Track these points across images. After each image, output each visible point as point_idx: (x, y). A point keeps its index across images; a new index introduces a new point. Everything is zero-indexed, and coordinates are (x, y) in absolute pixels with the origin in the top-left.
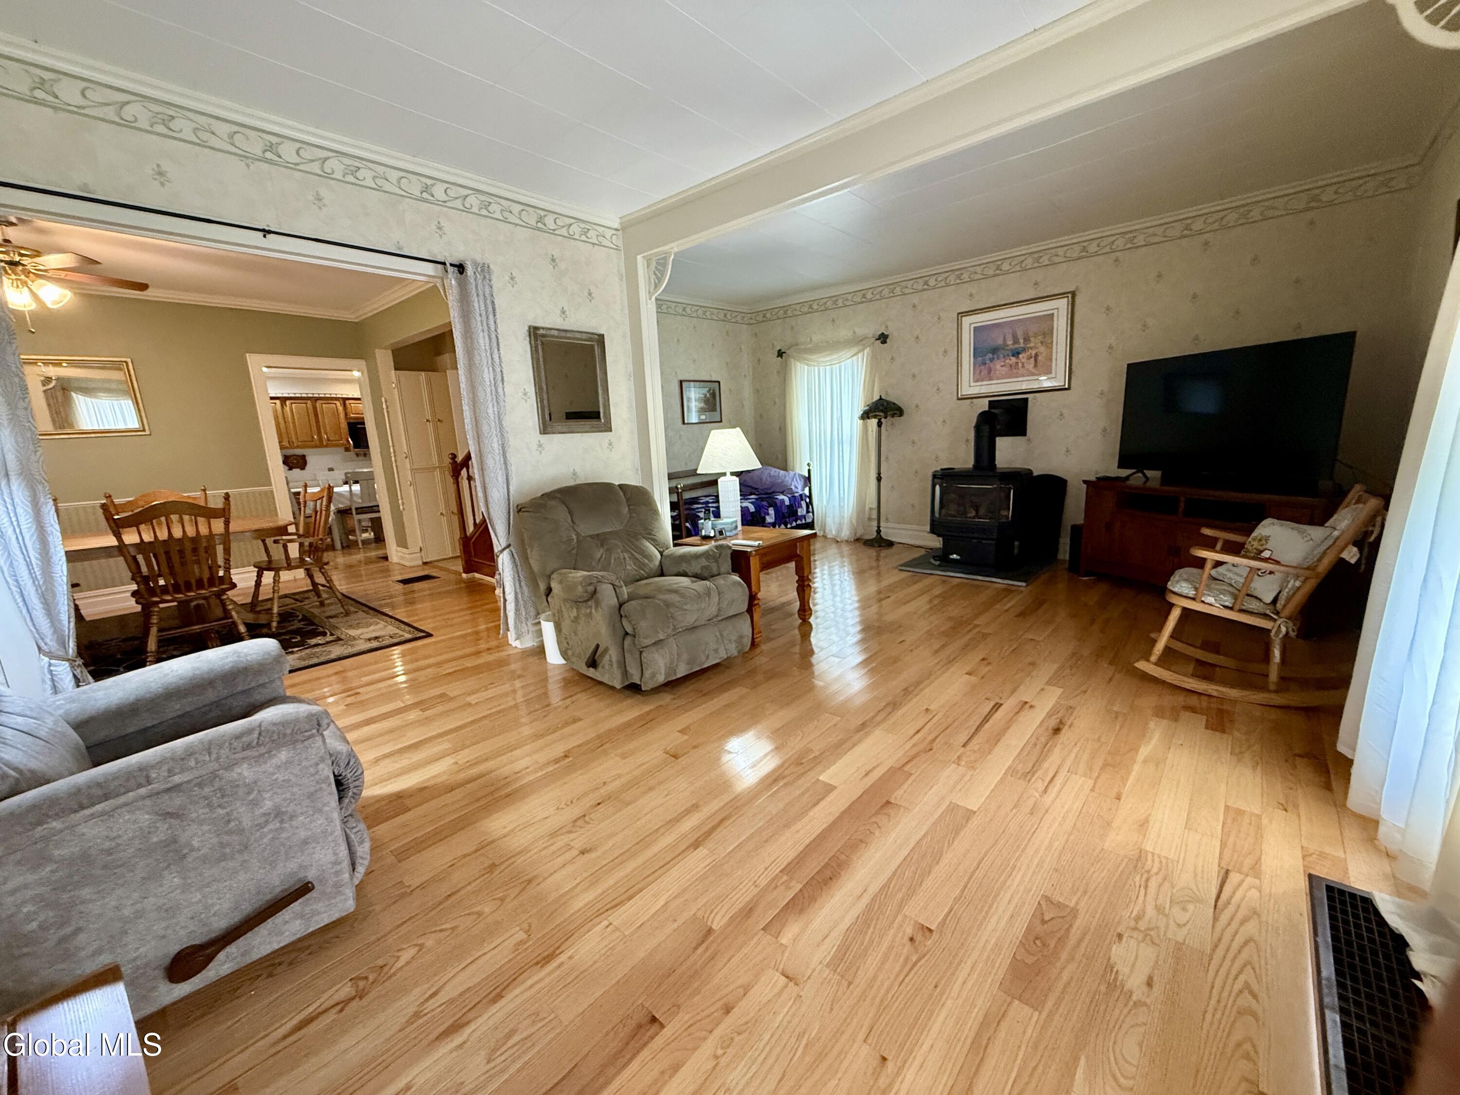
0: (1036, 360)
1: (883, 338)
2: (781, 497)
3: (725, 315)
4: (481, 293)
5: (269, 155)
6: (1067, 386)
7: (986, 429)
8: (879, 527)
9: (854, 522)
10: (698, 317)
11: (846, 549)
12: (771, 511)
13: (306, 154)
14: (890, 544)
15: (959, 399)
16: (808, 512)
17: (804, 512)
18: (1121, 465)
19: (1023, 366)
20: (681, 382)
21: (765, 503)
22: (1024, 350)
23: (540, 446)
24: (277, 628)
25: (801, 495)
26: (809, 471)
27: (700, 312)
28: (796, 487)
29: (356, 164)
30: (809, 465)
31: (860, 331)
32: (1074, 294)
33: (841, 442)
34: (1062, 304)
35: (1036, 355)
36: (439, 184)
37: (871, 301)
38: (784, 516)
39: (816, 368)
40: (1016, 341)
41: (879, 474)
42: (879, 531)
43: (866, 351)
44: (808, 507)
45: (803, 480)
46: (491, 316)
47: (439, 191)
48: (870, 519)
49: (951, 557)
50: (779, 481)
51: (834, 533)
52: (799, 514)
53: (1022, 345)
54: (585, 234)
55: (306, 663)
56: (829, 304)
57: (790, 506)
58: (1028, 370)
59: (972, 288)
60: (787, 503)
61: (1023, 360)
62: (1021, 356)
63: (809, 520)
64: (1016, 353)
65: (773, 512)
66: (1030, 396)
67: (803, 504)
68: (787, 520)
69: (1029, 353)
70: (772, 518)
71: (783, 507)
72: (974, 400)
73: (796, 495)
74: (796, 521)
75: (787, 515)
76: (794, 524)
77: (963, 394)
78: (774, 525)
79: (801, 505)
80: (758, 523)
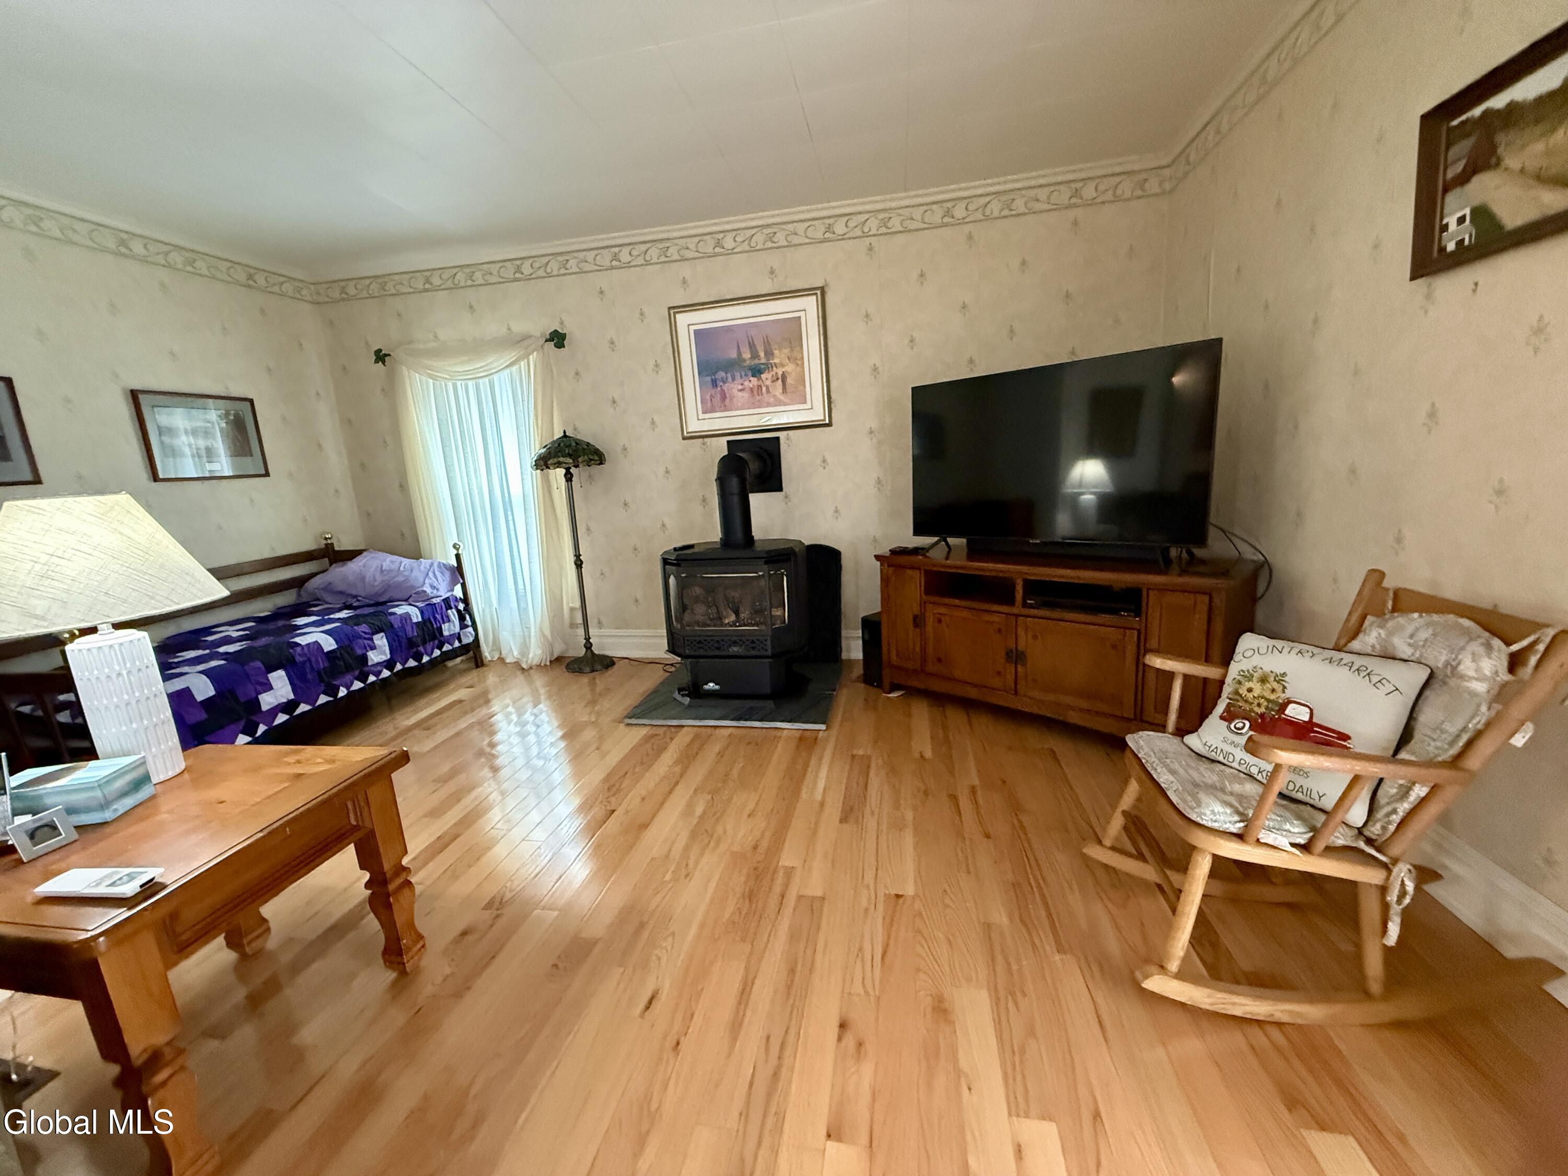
1: (558, 339)
2: (399, 611)
3: (251, 277)
6: (827, 422)
7: (734, 482)
8: (588, 639)
9: (548, 633)
11: (538, 679)
12: (381, 640)
14: (608, 663)
15: (684, 438)
16: (463, 626)
17: (457, 629)
18: (919, 530)
19: (768, 391)
20: (133, 394)
21: (364, 628)
22: (767, 367)
25: (446, 601)
26: (458, 557)
27: (176, 257)
28: (433, 587)
30: (455, 546)
31: (519, 327)
32: (823, 290)
33: (508, 505)
34: (810, 304)
35: (784, 378)
37: (529, 278)
38: (411, 643)
39: (450, 384)
40: (755, 355)
41: (578, 556)
42: (588, 646)
43: (531, 359)
44: (462, 618)
45: (448, 574)
48: (573, 625)
49: (706, 687)
50: (401, 579)
51: (516, 653)
52: (446, 633)
53: (763, 361)
56: (461, 277)
57: (426, 623)
58: (775, 397)
59: (685, 270)
60: (416, 616)
61: (768, 383)
62: (763, 376)
63: (468, 639)
64: (757, 372)
65: (385, 640)
66: (782, 435)
67: (453, 614)
68: (421, 649)
69: (774, 373)
70: (386, 655)
71: (409, 628)
72: (706, 440)
73: (434, 601)
74: (440, 648)
75: (419, 639)
76: (437, 653)
77: (690, 430)
78: (389, 664)
79: (448, 617)
80: (348, 669)
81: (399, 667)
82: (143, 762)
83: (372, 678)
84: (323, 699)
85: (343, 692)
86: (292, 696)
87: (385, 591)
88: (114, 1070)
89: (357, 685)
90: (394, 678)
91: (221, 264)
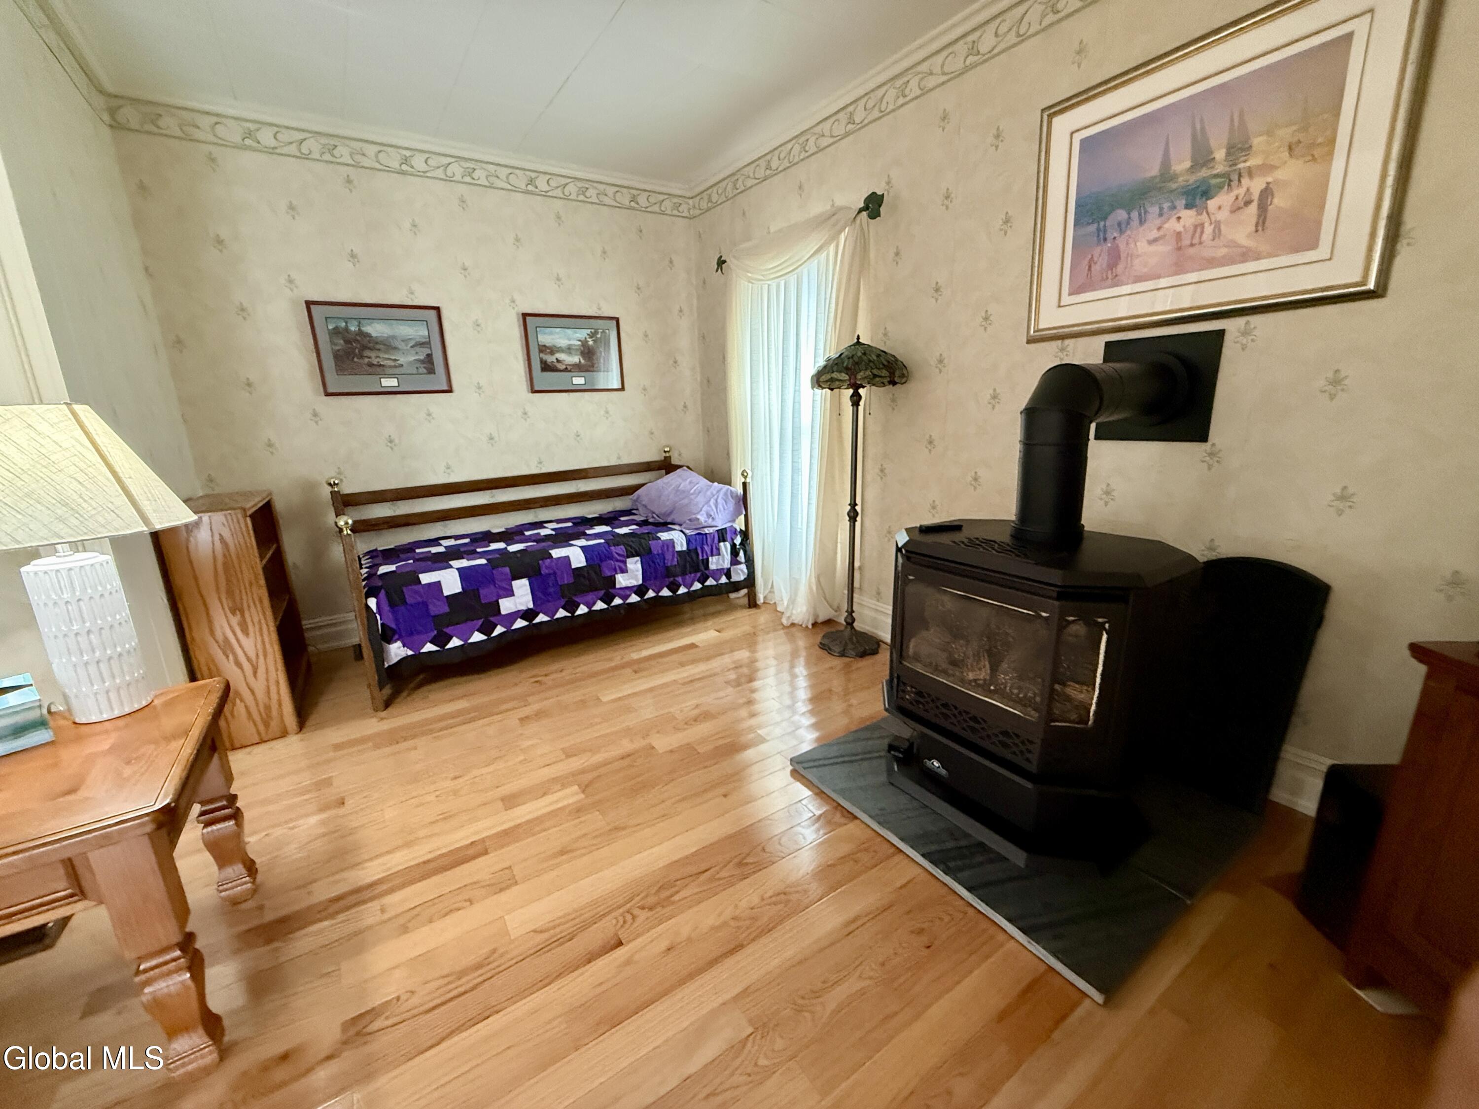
0: (1263, 208)
1: (873, 205)
2: (664, 536)
3: (634, 199)
6: (1371, 286)
7: (1053, 420)
8: (851, 607)
10: (566, 198)
11: (800, 642)
12: (634, 565)
15: (1029, 341)
16: (735, 562)
17: (727, 564)
19: (1217, 233)
20: (525, 316)
21: (621, 549)
22: (1228, 180)
25: (721, 532)
26: (745, 486)
27: (572, 189)
28: (709, 515)
30: (745, 473)
35: (1267, 193)
37: (861, 127)
38: (669, 572)
39: (765, 285)
40: (1202, 158)
41: (853, 505)
42: (850, 621)
43: (842, 237)
44: (734, 553)
45: (731, 503)
49: (928, 763)
52: (712, 567)
53: (1220, 168)
56: (796, 150)
57: (691, 552)
58: (1233, 244)
59: (1087, 27)
60: (681, 544)
61: (1223, 215)
62: (1212, 204)
63: (740, 573)
65: (639, 566)
66: (1230, 326)
67: (725, 548)
68: (680, 579)
69: (1241, 191)
70: (637, 580)
71: (668, 556)
72: (1067, 342)
73: (706, 531)
74: (702, 581)
75: (678, 570)
76: (697, 586)
77: (1041, 326)
78: (640, 591)
79: (718, 549)
80: (593, 589)
81: (651, 594)
83: (617, 601)
84: (561, 613)
85: (582, 610)
86: (531, 606)
87: (671, 513)
89: (600, 605)
90: (643, 603)
91: (611, 191)
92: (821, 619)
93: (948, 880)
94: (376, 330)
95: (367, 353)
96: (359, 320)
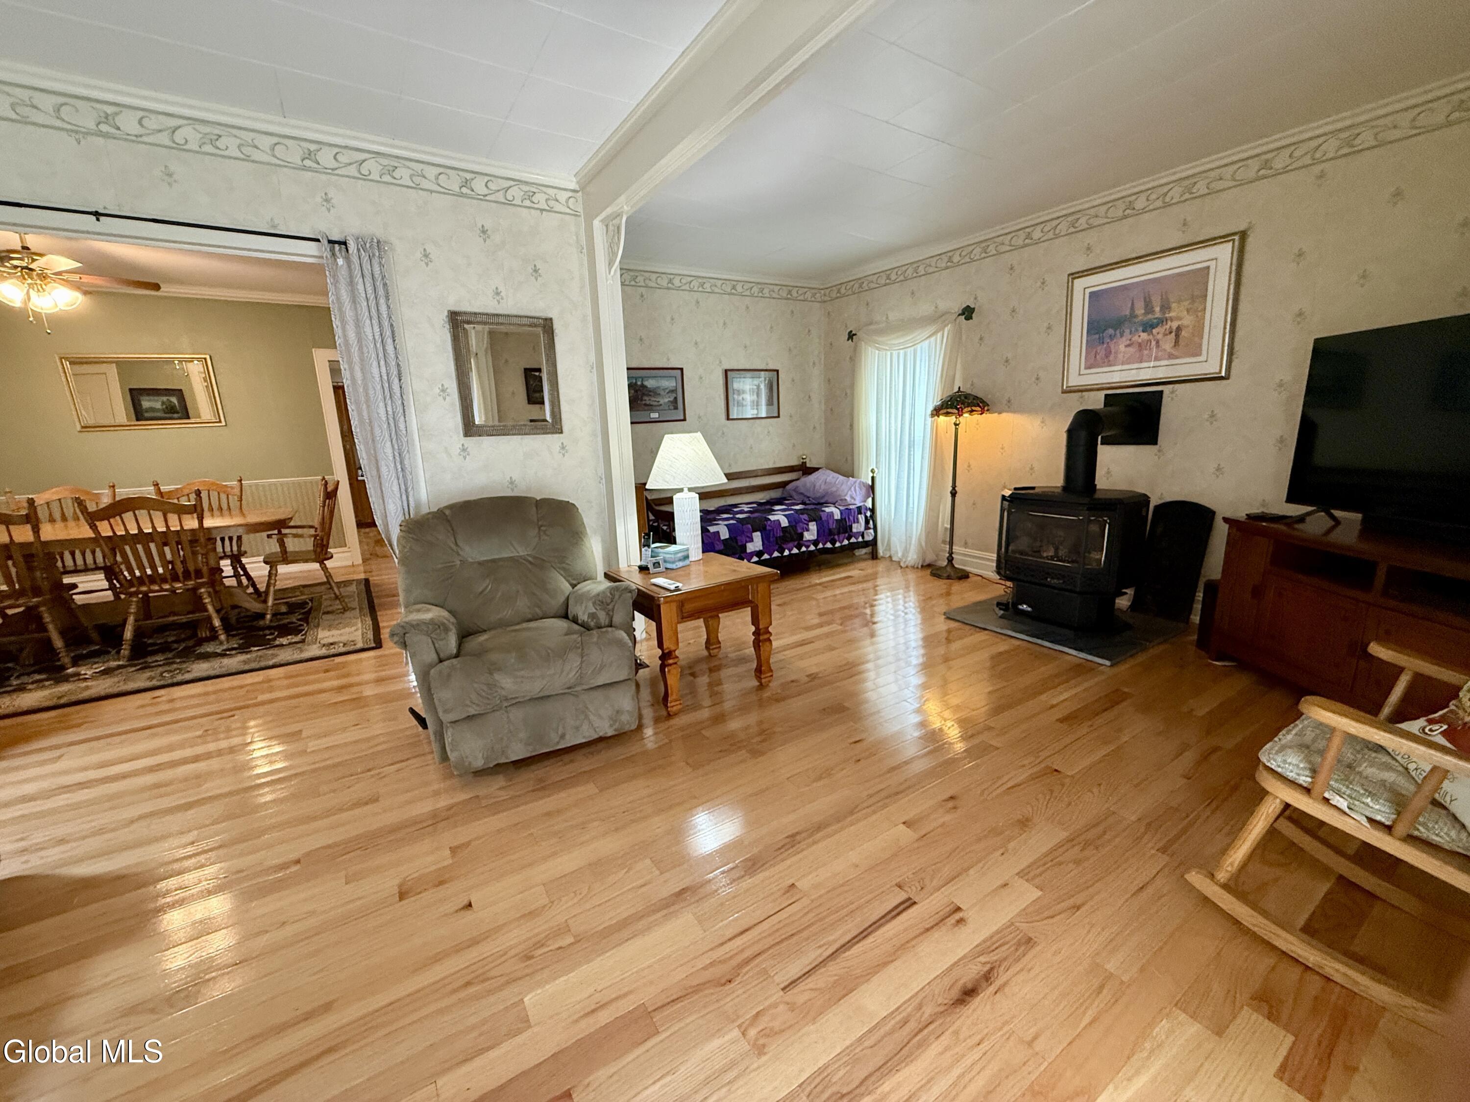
0: (1177, 336)
1: (968, 313)
2: (827, 510)
3: (790, 292)
4: (367, 273)
5: (104, 128)
6: (1223, 374)
7: (1083, 434)
8: (951, 553)
9: (923, 544)
10: (752, 296)
11: (912, 576)
12: (813, 526)
13: (152, 123)
14: (964, 576)
15: (1064, 392)
16: (867, 528)
17: (862, 529)
18: (1290, 499)
19: (1157, 346)
20: (726, 371)
21: (805, 517)
22: (1161, 321)
23: (464, 450)
24: (271, 621)
25: (859, 508)
26: (873, 478)
27: (755, 290)
28: (852, 497)
29: (217, 132)
30: (873, 471)
31: (943, 306)
32: (1243, 235)
33: (911, 445)
34: (1225, 251)
36: (325, 149)
37: (958, 265)
38: (831, 533)
39: (889, 353)
40: (1149, 309)
41: (954, 487)
42: (950, 560)
43: (946, 330)
44: (867, 522)
45: (864, 490)
46: (382, 301)
47: (326, 158)
48: (944, 542)
49: (1020, 607)
50: (834, 489)
51: (900, 555)
52: (854, 530)
53: (1158, 315)
54: (530, 198)
55: (247, 667)
56: (910, 272)
57: (842, 521)
58: (1163, 350)
59: (1091, 238)
60: (837, 515)
61: (1160, 337)
62: (1154, 331)
63: (869, 537)
64: (1148, 327)
65: (815, 527)
66: (1166, 389)
67: (861, 518)
68: (836, 537)
69: (1168, 327)
70: (813, 535)
71: (831, 522)
72: (1084, 393)
73: (851, 507)
74: (849, 539)
75: (836, 531)
76: (846, 542)
77: (1070, 385)
78: (815, 543)
79: (858, 519)
80: (792, 540)
81: (820, 546)
82: (687, 550)
83: (804, 549)
84: (776, 554)
85: (786, 553)
86: (761, 548)
87: (823, 497)
88: (660, 652)
89: (795, 551)
90: (817, 552)
91: (776, 288)
92: (927, 562)
93: (1039, 641)
94: (650, 383)
95: (645, 398)
96: (643, 378)
